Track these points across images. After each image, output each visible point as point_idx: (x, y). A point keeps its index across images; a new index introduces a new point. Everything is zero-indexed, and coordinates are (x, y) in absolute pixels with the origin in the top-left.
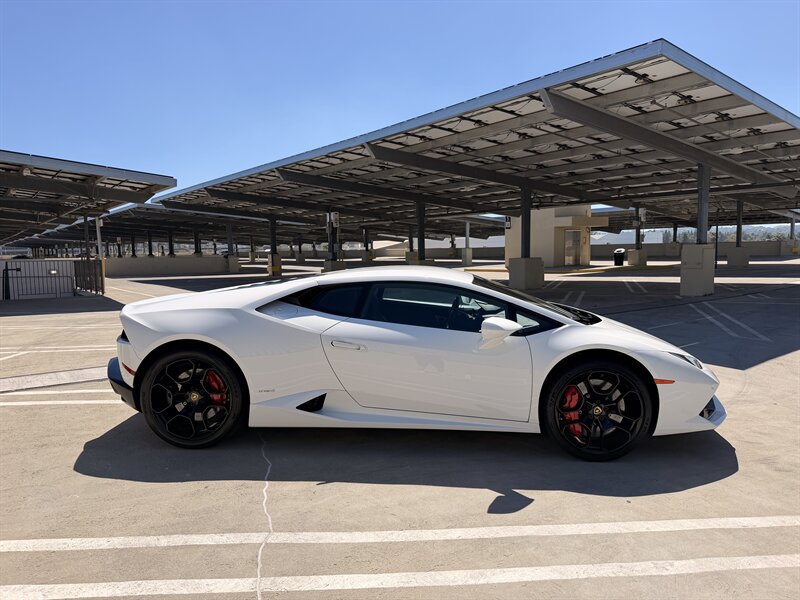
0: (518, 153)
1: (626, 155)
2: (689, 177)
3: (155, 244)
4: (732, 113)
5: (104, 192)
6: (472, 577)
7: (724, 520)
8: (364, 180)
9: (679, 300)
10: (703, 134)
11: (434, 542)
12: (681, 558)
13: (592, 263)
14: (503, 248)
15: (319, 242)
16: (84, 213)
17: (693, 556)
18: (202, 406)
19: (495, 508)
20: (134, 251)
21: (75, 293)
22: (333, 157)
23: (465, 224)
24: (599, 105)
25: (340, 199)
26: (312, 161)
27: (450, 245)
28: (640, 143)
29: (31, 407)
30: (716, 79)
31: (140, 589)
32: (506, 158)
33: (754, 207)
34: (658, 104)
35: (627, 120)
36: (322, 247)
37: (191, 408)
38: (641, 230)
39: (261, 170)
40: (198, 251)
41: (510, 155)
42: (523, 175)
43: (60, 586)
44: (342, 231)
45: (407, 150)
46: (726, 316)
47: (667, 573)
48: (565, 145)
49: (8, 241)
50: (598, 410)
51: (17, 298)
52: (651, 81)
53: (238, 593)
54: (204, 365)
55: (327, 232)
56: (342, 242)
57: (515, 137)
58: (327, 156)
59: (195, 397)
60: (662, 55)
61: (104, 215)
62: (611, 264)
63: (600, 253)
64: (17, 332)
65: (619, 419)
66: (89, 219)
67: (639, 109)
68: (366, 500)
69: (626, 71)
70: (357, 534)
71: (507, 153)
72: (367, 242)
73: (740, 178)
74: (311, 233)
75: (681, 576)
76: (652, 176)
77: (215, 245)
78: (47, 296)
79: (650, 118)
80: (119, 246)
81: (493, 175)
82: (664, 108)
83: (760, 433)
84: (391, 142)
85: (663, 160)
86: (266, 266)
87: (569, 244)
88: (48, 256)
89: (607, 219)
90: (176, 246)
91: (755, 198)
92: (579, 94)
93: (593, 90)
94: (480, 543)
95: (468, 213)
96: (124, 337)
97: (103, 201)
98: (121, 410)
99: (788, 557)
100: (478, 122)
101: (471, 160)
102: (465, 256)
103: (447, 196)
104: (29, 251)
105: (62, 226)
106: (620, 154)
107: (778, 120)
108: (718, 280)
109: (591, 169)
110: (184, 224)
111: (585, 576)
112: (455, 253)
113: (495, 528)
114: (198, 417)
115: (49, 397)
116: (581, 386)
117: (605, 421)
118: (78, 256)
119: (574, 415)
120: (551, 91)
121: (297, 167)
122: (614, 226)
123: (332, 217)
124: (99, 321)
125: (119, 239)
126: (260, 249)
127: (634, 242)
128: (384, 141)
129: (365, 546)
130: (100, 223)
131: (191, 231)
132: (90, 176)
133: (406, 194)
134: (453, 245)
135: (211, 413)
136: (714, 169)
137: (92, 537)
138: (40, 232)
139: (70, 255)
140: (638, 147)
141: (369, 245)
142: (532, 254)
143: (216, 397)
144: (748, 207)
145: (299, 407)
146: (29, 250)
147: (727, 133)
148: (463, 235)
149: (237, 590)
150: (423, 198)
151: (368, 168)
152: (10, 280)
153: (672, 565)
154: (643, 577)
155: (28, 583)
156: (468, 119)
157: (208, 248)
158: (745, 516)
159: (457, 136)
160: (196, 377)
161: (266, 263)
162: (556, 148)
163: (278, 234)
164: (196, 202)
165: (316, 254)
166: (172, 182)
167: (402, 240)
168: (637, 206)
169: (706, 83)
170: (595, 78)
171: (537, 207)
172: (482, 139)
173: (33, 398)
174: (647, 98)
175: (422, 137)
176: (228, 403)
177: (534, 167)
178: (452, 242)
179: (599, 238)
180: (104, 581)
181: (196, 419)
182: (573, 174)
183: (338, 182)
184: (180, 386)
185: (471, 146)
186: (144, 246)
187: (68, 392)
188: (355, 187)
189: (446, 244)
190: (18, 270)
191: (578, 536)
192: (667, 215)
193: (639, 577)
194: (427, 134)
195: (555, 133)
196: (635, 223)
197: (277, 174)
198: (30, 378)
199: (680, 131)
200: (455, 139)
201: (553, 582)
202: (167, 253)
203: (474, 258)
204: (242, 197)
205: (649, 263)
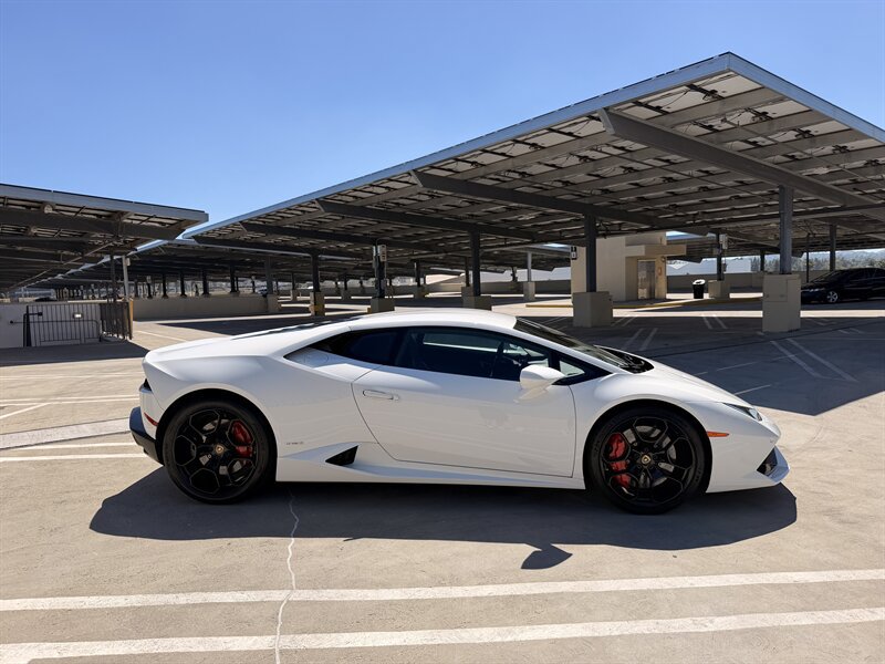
0: (581, 177)
1: (698, 178)
2: (771, 200)
3: (188, 283)
4: (813, 129)
5: (131, 229)
6: (499, 634)
7: (774, 575)
8: (412, 210)
9: (760, 337)
10: (783, 153)
11: (463, 599)
12: (723, 615)
13: (669, 296)
14: (569, 281)
15: (367, 277)
16: (110, 251)
17: (736, 612)
18: (227, 459)
19: (531, 563)
20: (165, 291)
21: (101, 339)
22: (378, 186)
23: (526, 255)
24: (664, 124)
25: (387, 230)
26: (355, 190)
27: (511, 279)
28: (714, 164)
29: (50, 462)
30: (792, 93)
31: (156, 647)
32: (566, 183)
33: (849, 231)
34: (729, 122)
35: (696, 139)
36: (370, 283)
37: (216, 461)
38: (723, 259)
39: (300, 202)
40: (234, 290)
41: (571, 180)
42: (586, 201)
43: (75, 644)
44: (391, 265)
45: (457, 177)
46: (811, 354)
47: (705, 630)
48: (631, 168)
49: (31, 282)
50: (646, 459)
51: (38, 345)
52: (721, 98)
53: (255, 651)
54: (231, 416)
55: (374, 266)
56: (391, 277)
57: (574, 161)
58: (371, 185)
59: (220, 449)
60: (730, 71)
61: (132, 253)
62: (690, 297)
63: (678, 284)
64: (37, 383)
65: (671, 468)
66: (115, 257)
67: (710, 127)
68: (396, 556)
69: (692, 87)
70: (383, 591)
71: (567, 178)
72: (418, 276)
73: (827, 200)
74: (357, 268)
75: (720, 632)
76: (730, 199)
77: (253, 283)
78: (69, 343)
79: (723, 137)
80: (149, 285)
81: (554, 202)
82: (736, 126)
83: (829, 483)
84: (439, 168)
85: (741, 182)
86: (307, 305)
87: (642, 275)
88: (73, 298)
89: (684, 247)
90: (211, 284)
91: (850, 221)
92: (642, 114)
93: (658, 109)
94: (511, 600)
95: (528, 243)
96: (146, 386)
97: (131, 238)
98: (145, 464)
99: (838, 613)
100: (534, 145)
101: (529, 186)
102: (527, 290)
103: (504, 226)
104: (52, 293)
105: (87, 266)
106: (692, 177)
107: (865, 137)
108: (805, 314)
109: (662, 193)
110: (217, 260)
111: (617, 633)
112: (517, 287)
113: (528, 585)
114: (223, 470)
115: (70, 451)
116: (628, 433)
117: (654, 471)
118: (104, 298)
119: (621, 465)
120: (611, 111)
121: (339, 198)
122: (693, 255)
123: (379, 250)
124: (125, 369)
125: (148, 278)
126: (303, 287)
127: (715, 272)
128: (432, 167)
129: (391, 603)
130: (127, 262)
131: (226, 268)
132: (116, 212)
133: (458, 224)
134: (515, 278)
135: (237, 467)
136: (797, 191)
137: (110, 595)
138: (63, 272)
139: (97, 296)
140: (712, 169)
141: (422, 280)
142: (599, 288)
143: (242, 449)
144: (841, 232)
145: (329, 461)
146: (53, 291)
147: (809, 151)
148: (525, 267)
149: (255, 648)
150: (476, 229)
151: (416, 197)
152: (32, 325)
153: (711, 622)
154: (679, 634)
155: (44, 641)
156: (523, 142)
157: (245, 286)
158: (799, 571)
159: (511, 160)
160: (221, 428)
161: (307, 302)
162: (621, 171)
163: (322, 270)
164: (230, 237)
165: (363, 291)
166: (204, 217)
167: (459, 274)
168: (718, 232)
169: (782, 99)
170: (659, 96)
171: (604, 236)
172: (539, 163)
173: (52, 452)
174: (717, 116)
175: (473, 163)
176: (254, 455)
177: (599, 192)
178: (513, 275)
179: (678, 268)
180: (121, 639)
181: (221, 473)
182: (643, 199)
183: (385, 213)
184: (204, 438)
185: (528, 171)
186: (176, 286)
187: (90, 445)
188: (403, 217)
189: (506, 277)
190: (40, 314)
191: (616, 592)
192: (752, 242)
193: (674, 634)
194: (479, 160)
195: (618, 156)
196: (716, 251)
197: (317, 205)
198: (49, 431)
199: (757, 151)
200: (510, 164)
201: (582, 638)
202: (201, 292)
203: (537, 293)
204: (280, 230)
205: (732, 296)
